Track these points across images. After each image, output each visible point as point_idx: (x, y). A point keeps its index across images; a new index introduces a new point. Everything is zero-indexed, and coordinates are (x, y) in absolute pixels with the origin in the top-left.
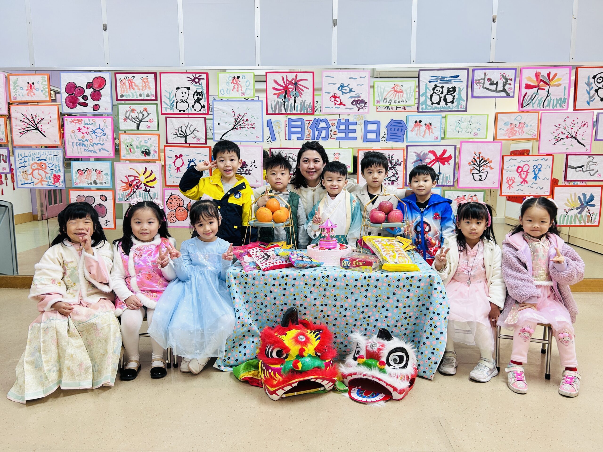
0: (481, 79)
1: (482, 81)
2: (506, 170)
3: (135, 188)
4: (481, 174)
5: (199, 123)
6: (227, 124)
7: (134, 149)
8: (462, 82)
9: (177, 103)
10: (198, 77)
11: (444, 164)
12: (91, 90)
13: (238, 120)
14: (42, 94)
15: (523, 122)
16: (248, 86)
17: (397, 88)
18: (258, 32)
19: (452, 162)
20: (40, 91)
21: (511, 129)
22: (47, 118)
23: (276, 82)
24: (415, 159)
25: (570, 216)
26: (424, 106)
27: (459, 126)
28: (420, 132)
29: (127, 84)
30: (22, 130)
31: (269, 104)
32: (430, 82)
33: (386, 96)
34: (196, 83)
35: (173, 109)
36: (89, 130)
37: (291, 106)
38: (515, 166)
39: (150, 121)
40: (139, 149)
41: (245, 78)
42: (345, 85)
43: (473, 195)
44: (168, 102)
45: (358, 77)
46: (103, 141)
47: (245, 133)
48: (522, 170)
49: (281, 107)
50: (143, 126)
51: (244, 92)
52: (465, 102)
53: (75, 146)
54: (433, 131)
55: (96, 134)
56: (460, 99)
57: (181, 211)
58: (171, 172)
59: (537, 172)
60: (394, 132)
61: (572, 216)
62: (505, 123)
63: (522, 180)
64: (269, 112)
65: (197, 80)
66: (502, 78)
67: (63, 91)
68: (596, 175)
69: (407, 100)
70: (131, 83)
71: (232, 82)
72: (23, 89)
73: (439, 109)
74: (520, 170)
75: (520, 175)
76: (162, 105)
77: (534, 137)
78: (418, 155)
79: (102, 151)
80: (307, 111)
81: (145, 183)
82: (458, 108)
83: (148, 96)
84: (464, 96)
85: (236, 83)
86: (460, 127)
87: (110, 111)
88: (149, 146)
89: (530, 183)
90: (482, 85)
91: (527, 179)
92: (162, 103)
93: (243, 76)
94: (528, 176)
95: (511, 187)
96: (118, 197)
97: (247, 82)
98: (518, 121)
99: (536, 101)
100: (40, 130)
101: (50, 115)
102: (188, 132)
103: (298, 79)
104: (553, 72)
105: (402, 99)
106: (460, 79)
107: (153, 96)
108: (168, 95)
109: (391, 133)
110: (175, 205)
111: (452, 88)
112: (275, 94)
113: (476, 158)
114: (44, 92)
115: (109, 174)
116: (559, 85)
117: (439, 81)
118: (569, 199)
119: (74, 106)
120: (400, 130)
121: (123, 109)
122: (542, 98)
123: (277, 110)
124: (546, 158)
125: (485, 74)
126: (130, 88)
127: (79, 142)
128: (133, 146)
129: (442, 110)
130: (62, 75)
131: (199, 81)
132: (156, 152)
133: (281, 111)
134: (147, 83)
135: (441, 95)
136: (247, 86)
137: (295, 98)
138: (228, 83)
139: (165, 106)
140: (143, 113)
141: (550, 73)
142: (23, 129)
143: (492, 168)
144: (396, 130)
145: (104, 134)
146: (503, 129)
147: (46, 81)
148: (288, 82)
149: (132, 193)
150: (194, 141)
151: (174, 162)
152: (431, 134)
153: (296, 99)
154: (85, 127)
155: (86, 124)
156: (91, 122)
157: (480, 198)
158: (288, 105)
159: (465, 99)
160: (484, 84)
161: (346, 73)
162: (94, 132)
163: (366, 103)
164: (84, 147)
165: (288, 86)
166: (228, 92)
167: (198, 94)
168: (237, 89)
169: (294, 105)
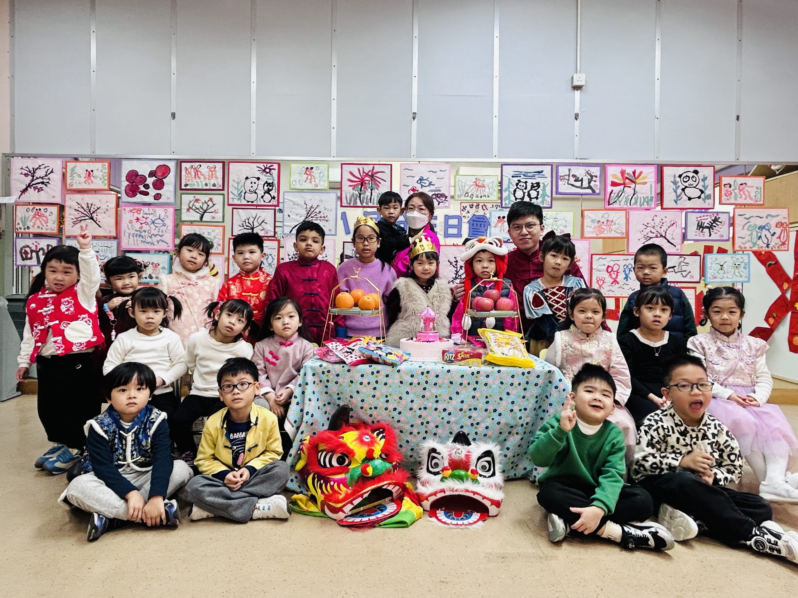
0: (566, 175)
1: (567, 177)
2: (595, 269)
5: (267, 215)
6: (299, 216)
8: (546, 177)
9: (245, 193)
10: (270, 167)
12: (154, 178)
13: (310, 212)
14: (101, 182)
15: (610, 220)
17: (479, 183)
18: (334, 123)
20: (98, 179)
21: (599, 227)
22: (104, 207)
23: (351, 173)
26: (507, 202)
29: (193, 173)
30: (75, 220)
31: (344, 196)
32: (513, 177)
33: (467, 190)
34: (267, 173)
36: (148, 221)
37: (367, 199)
38: (604, 265)
39: (215, 212)
41: (318, 169)
42: (424, 178)
44: (235, 192)
45: (438, 171)
46: (162, 232)
48: (612, 270)
49: (356, 199)
50: (207, 217)
51: (318, 183)
52: (550, 198)
53: (131, 237)
55: (156, 225)
56: (544, 195)
59: (627, 273)
60: (476, 228)
62: (592, 221)
63: (613, 281)
64: (343, 205)
65: (268, 170)
66: (587, 175)
67: (124, 178)
68: (689, 276)
69: (489, 195)
70: (197, 171)
71: (306, 173)
72: (80, 177)
74: (610, 269)
75: (610, 275)
76: (229, 195)
77: (623, 236)
79: (160, 242)
83: (214, 185)
84: (548, 192)
85: (309, 174)
87: (172, 200)
89: (621, 284)
91: (617, 280)
92: (230, 193)
94: (619, 276)
97: (320, 173)
98: (605, 218)
99: (623, 198)
100: (95, 219)
101: (108, 204)
102: (256, 224)
103: (374, 171)
104: (638, 170)
105: (485, 193)
106: (544, 175)
107: (220, 186)
108: (236, 185)
109: (473, 229)
111: (536, 183)
112: (350, 186)
114: (103, 180)
115: (166, 267)
116: (645, 183)
117: (522, 176)
119: (134, 195)
120: (483, 226)
121: (187, 198)
122: (628, 196)
123: (352, 202)
125: (569, 170)
126: (195, 178)
127: (136, 233)
130: (124, 163)
131: (270, 171)
132: (219, 245)
133: (357, 204)
134: (214, 173)
135: (524, 191)
136: (321, 177)
137: (372, 190)
138: (300, 173)
139: (233, 196)
140: (208, 204)
141: (635, 170)
142: (77, 219)
144: (479, 225)
145: (164, 225)
146: (591, 227)
147: (106, 169)
148: (364, 174)
154: (143, 217)
155: (146, 214)
156: (151, 211)
158: (364, 197)
159: (550, 195)
160: (568, 180)
161: (425, 166)
162: (153, 222)
163: (446, 197)
164: (141, 239)
165: (365, 178)
166: (300, 183)
167: (269, 184)
168: (310, 180)
169: (371, 198)
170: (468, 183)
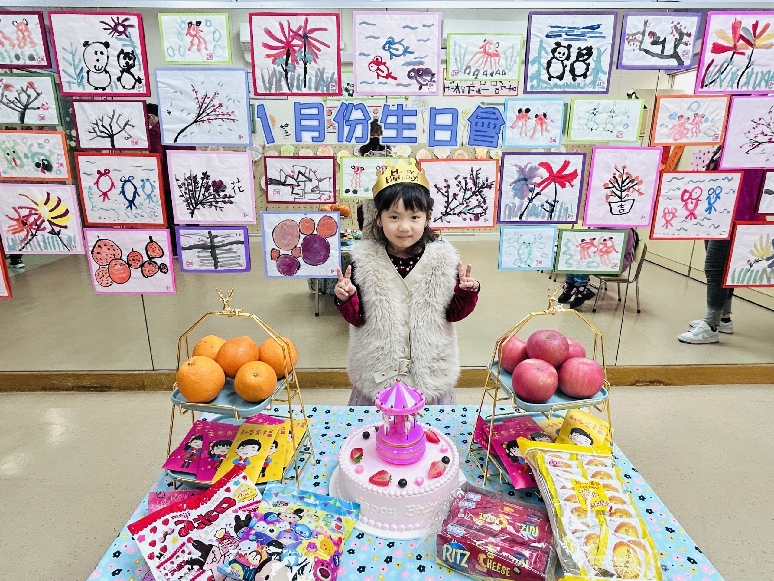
0: (638, 33)
1: (639, 37)
2: (664, 196)
3: (34, 229)
4: (623, 203)
5: (133, 111)
6: (186, 113)
7: (20, 158)
8: (604, 37)
9: (88, 72)
10: (123, 21)
11: (563, 186)
13: (204, 106)
15: (700, 113)
16: (218, 41)
17: (490, 48)
19: (577, 182)
21: (680, 126)
23: (269, 33)
24: (516, 176)
25: (755, 271)
26: (535, 83)
27: (594, 118)
28: (526, 129)
31: (258, 75)
32: (548, 36)
33: (469, 63)
34: (121, 33)
35: (83, 85)
37: (298, 80)
38: (679, 189)
39: (43, 107)
40: (30, 160)
41: (211, 25)
42: (396, 41)
43: (607, 238)
44: (71, 70)
45: (420, 26)
47: (219, 129)
48: (690, 197)
49: (280, 81)
50: (31, 118)
51: (212, 51)
52: (607, 76)
54: (549, 128)
56: (598, 70)
57: (118, 266)
58: (92, 200)
59: (712, 201)
60: (482, 129)
61: (758, 271)
62: (671, 115)
63: (688, 213)
64: (259, 91)
65: (121, 29)
66: (675, 32)
69: (506, 71)
71: (188, 33)
73: (560, 88)
74: (687, 196)
75: (686, 205)
76: (62, 76)
77: (716, 141)
78: (521, 170)
80: (328, 88)
81: (51, 219)
82: (594, 87)
83: (32, 58)
84: (605, 64)
85: (195, 35)
86: (594, 122)
88: (48, 154)
89: (699, 218)
90: (639, 44)
91: (696, 212)
92: (61, 72)
93: (207, 21)
94: (698, 207)
95: (669, 225)
96: (7, 245)
97: (214, 33)
98: (692, 111)
99: (727, 76)
102: (116, 129)
103: (309, 28)
104: (763, 21)
105: (498, 68)
106: (601, 33)
107: (42, 59)
108: (70, 58)
109: (476, 131)
110: (106, 257)
111: (585, 49)
112: (268, 56)
113: (617, 176)
116: (769, 47)
117: (564, 36)
118: (758, 244)
120: (492, 126)
122: (738, 70)
123: (274, 86)
124: (730, 175)
125: (646, 22)
128: (17, 154)
129: (566, 90)
131: (125, 30)
132: (61, 165)
133: (281, 89)
134: (26, 34)
135: (566, 62)
136: (216, 40)
137: (305, 64)
138: (179, 34)
139: (67, 79)
140: (28, 93)
141: (757, 22)
143: (641, 194)
144: (486, 125)
146: (667, 126)
148: (291, 34)
149: (30, 237)
150: (128, 144)
151: (97, 183)
152: (545, 133)
153: (308, 65)
157: (618, 242)
158: (293, 77)
159: (607, 72)
160: (641, 42)
161: (397, 17)
163: (433, 75)
165: (292, 41)
166: (182, 52)
167: (127, 55)
168: (198, 46)
169: (305, 78)
170: (470, 48)
